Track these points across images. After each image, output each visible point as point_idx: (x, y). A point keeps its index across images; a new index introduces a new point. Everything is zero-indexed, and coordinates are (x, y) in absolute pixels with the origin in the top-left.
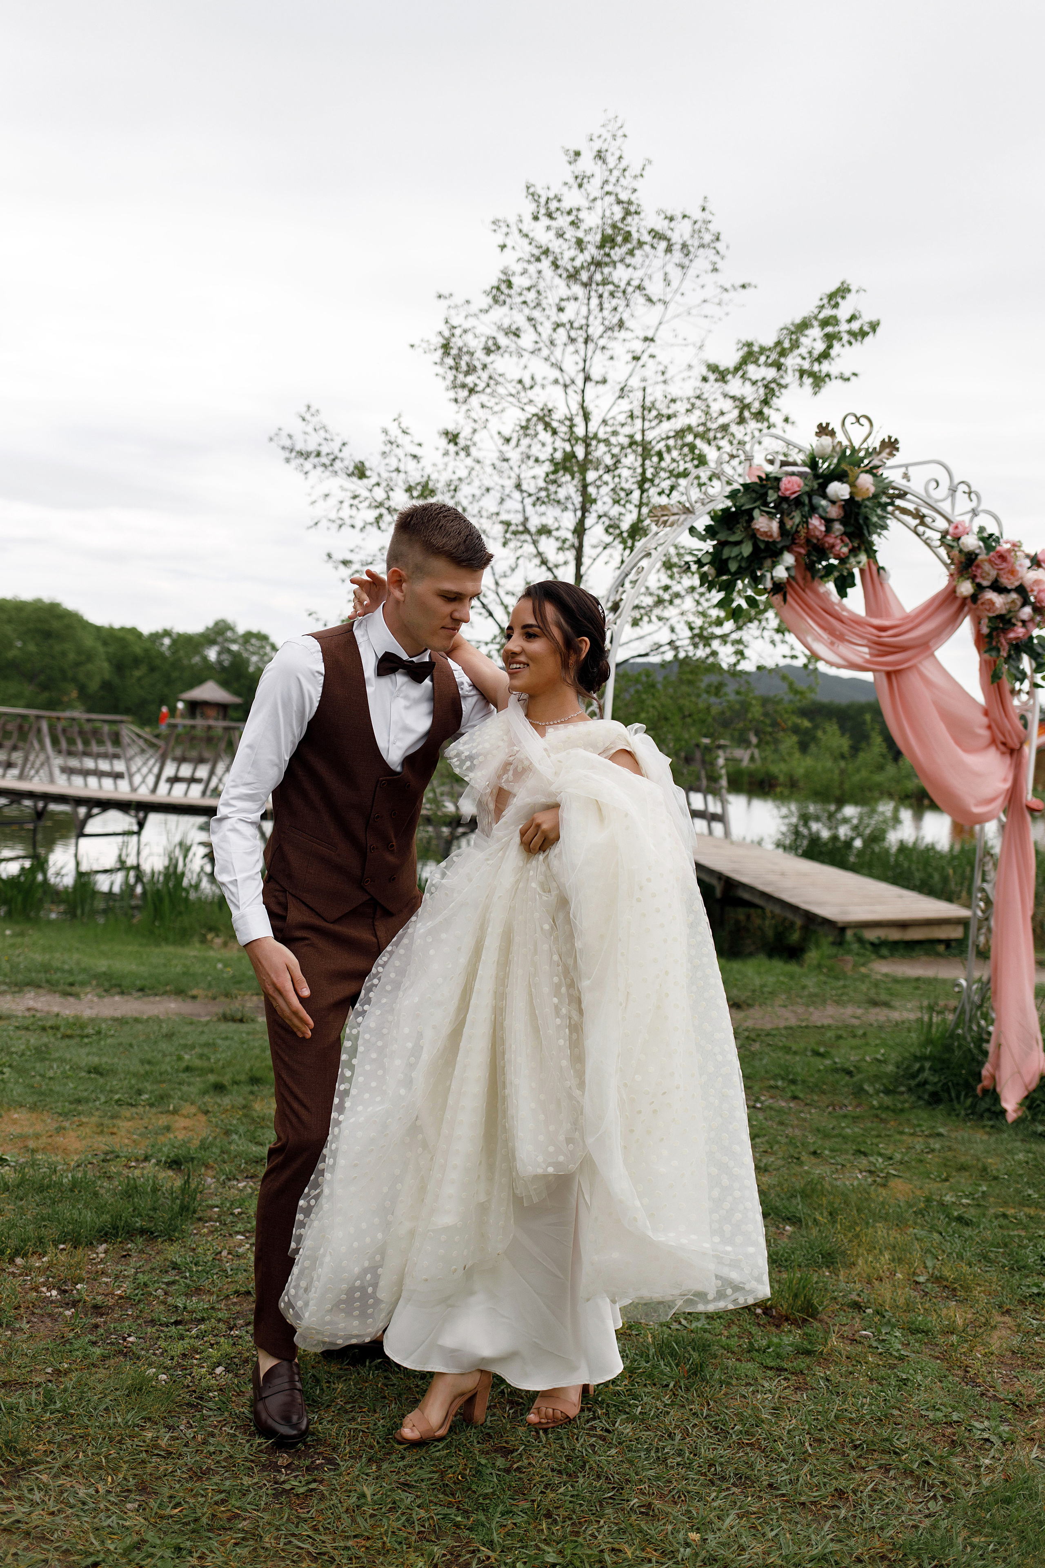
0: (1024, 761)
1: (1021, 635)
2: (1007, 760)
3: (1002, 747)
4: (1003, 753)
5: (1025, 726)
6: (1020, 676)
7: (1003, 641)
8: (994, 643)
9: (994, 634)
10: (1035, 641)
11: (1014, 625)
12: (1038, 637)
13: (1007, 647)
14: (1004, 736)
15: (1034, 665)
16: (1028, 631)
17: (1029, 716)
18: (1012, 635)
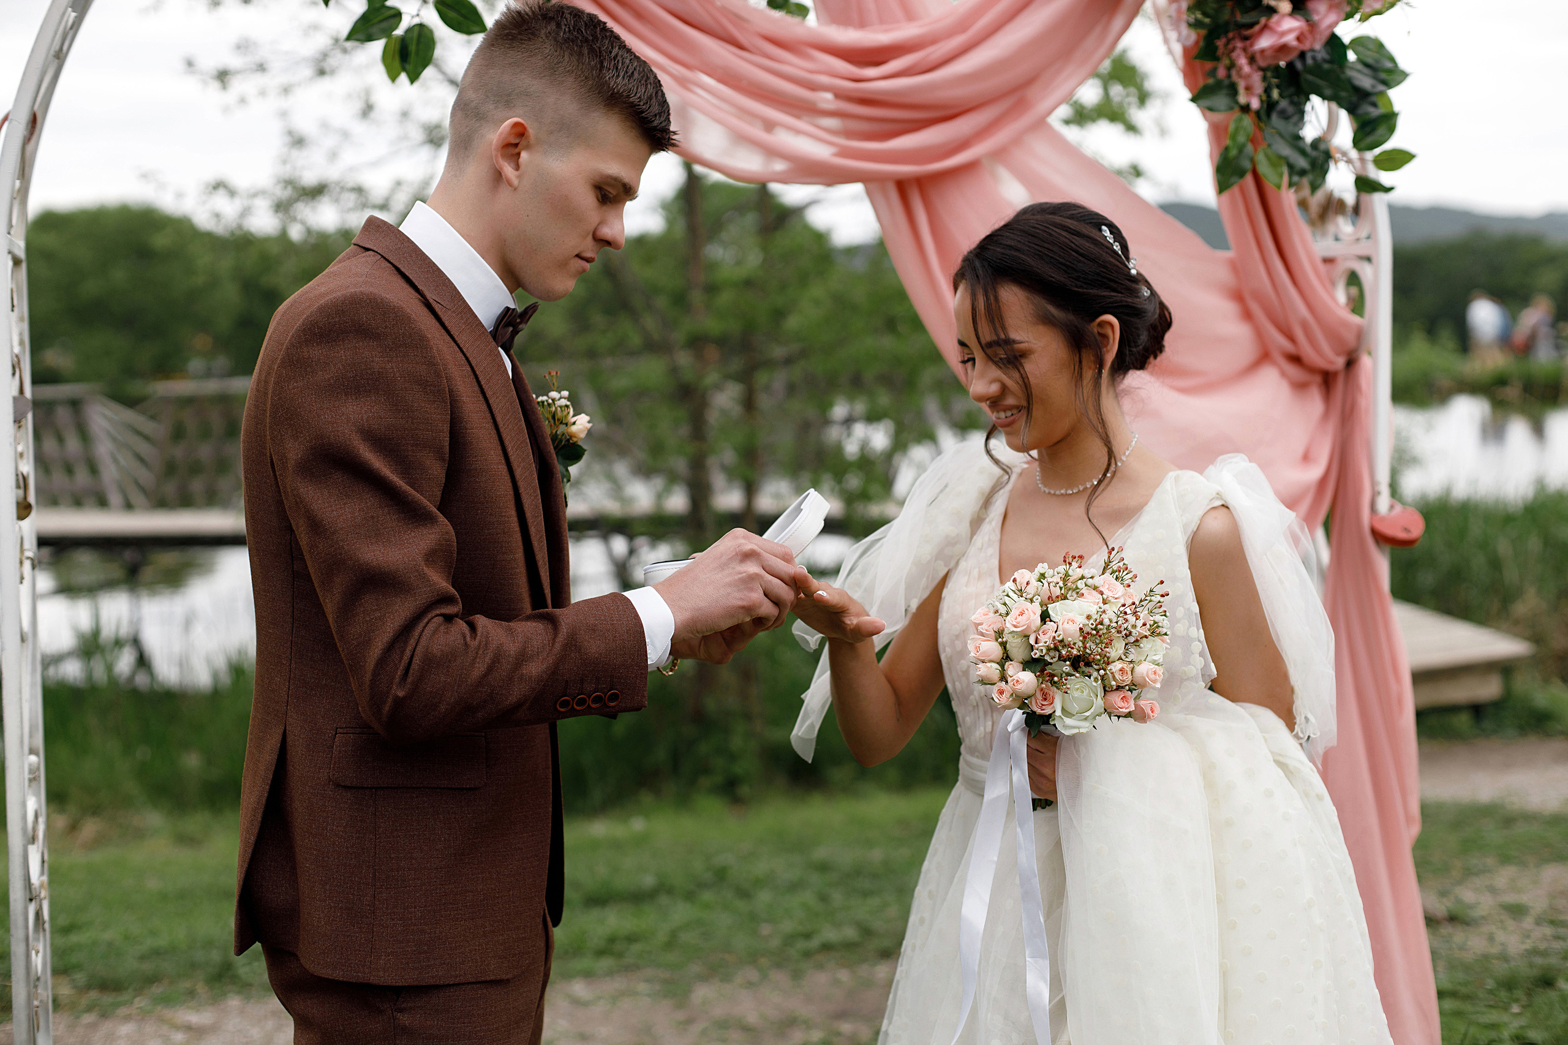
0: (1362, 402)
1: (1290, 39)
2: (1315, 404)
3: (1292, 370)
4: (1299, 387)
5: (1357, 304)
6: (1302, 163)
7: (1243, 61)
8: (1221, 73)
9: (1220, 43)
10: (1351, 56)
11: (1272, 11)
12: (1359, 43)
13: (1257, 79)
14: (1291, 338)
15: (1355, 125)
16: (1312, 26)
17: (1366, 272)
18: (1265, 42)
